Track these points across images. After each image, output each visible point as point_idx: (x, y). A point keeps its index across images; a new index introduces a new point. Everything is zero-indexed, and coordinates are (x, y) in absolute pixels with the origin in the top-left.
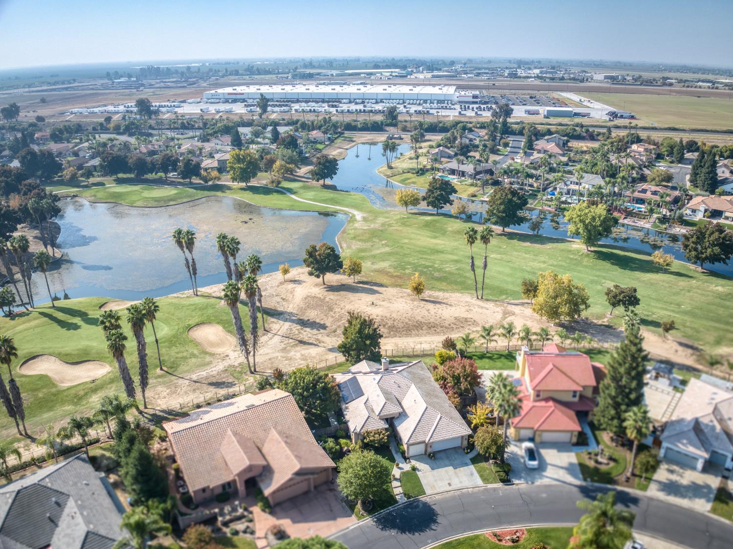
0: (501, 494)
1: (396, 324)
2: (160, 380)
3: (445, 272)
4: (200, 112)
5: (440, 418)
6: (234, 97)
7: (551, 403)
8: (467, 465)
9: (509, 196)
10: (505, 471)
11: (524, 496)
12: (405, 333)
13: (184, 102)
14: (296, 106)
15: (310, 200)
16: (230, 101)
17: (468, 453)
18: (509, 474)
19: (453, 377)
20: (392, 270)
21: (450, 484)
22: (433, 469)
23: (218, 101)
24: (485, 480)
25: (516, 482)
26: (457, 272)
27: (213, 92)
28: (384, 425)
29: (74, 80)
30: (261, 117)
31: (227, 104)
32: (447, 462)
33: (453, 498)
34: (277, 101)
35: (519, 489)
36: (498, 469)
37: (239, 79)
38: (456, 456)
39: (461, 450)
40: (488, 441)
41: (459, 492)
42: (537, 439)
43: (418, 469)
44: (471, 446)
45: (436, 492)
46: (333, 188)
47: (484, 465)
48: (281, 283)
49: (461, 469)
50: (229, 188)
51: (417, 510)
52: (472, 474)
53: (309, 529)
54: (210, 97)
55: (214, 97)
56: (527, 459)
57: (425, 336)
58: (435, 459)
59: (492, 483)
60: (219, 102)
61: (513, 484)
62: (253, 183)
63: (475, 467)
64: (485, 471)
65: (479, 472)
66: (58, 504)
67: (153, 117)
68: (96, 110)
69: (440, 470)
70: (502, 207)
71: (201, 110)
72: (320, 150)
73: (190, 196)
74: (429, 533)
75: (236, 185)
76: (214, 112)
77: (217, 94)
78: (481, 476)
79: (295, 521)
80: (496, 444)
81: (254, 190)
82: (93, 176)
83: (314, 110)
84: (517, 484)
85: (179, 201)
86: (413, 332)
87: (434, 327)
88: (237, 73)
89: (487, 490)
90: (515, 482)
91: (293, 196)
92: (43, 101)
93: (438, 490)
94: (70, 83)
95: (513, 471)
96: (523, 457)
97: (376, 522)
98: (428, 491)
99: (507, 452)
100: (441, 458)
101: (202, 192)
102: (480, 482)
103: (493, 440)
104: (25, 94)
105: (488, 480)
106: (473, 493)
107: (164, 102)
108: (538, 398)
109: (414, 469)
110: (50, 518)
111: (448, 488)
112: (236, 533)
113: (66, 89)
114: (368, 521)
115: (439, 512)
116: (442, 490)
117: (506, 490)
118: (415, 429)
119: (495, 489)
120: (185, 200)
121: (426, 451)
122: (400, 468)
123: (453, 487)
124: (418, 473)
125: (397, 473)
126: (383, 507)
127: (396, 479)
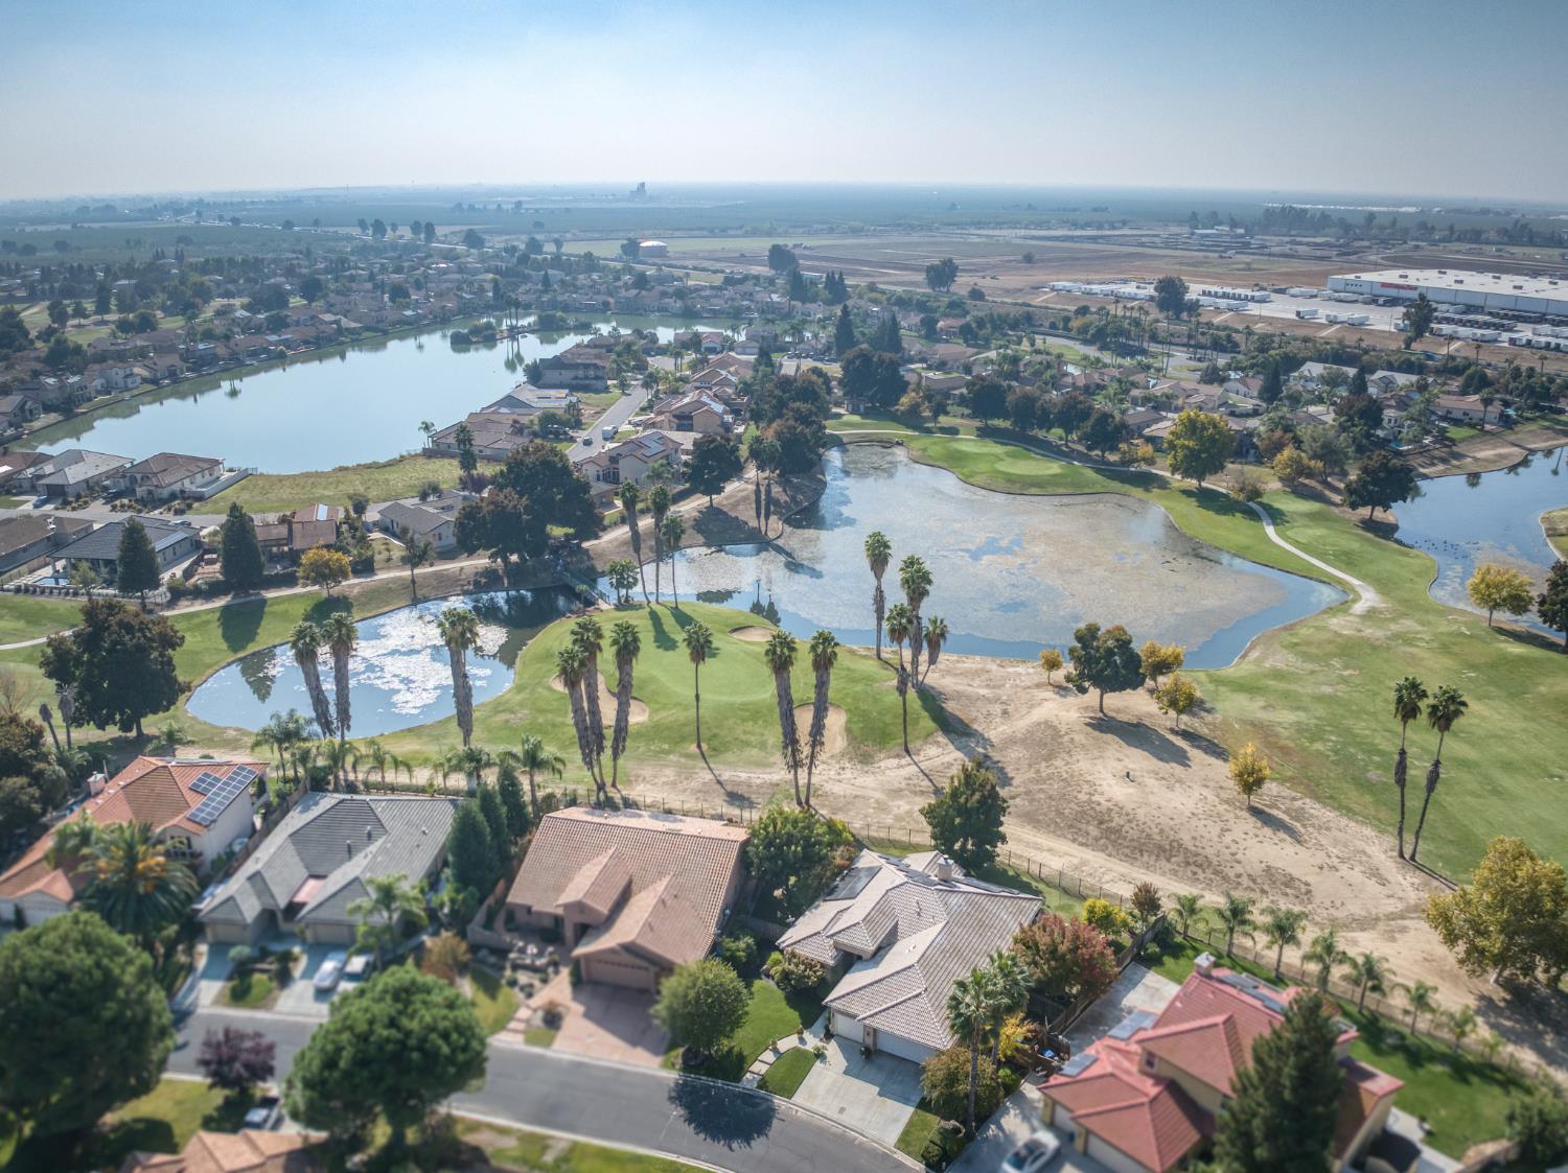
2: (683, 760)
4: (1294, 317)
5: (916, 996)
6: (1393, 292)
8: (906, 1101)
13: (1282, 291)
14: (1525, 332)
15: (1296, 544)
16: (1381, 301)
18: (955, 1163)
20: (1287, 733)
21: (842, 1111)
22: (846, 1072)
23: (1355, 297)
24: (905, 1142)
27: (1352, 276)
28: (828, 957)
29: (1124, 223)
30: (1408, 346)
31: (1373, 306)
32: (881, 1077)
33: (821, 1131)
34: (1490, 314)
37: (1469, 252)
38: (907, 1079)
41: (840, 1130)
43: (824, 1060)
45: (809, 1106)
46: (1386, 531)
48: (1038, 686)
49: (889, 1102)
50: (1162, 484)
51: (749, 1110)
52: (895, 1120)
53: (590, 1036)
54: (1341, 288)
55: (1349, 288)
57: (1163, 874)
58: (867, 1060)
59: (909, 1154)
60: (1356, 301)
62: (1218, 484)
63: (915, 1114)
64: (923, 1129)
65: (912, 1124)
66: (369, 835)
67: (1184, 316)
68: (1096, 288)
69: (855, 1081)
71: (1298, 313)
72: (1453, 441)
73: (1077, 486)
74: (720, 1147)
75: (1177, 480)
76: (1324, 321)
77: (1359, 283)
78: (905, 1133)
79: (587, 1015)
81: (1207, 499)
82: (946, 413)
83: (1558, 345)
85: (1050, 490)
86: (1146, 858)
87: (1200, 866)
88: (1476, 236)
89: (887, 1159)
91: (1270, 530)
92: (1028, 259)
93: (815, 1106)
94: (1114, 228)
97: (677, 1084)
98: (800, 1097)
99: (1000, 1127)
100: (880, 1066)
101: (1106, 482)
102: (892, 1139)
104: (1015, 241)
105: (908, 1146)
106: (858, 1147)
107: (1243, 287)
108: (1149, 1069)
109: (819, 1055)
110: (349, 846)
111: (836, 1116)
112: (513, 983)
113: (1094, 239)
114: (672, 1076)
115: (770, 1134)
116: (822, 1110)
118: (860, 989)
119: (901, 1166)
120: (1062, 491)
121: (864, 1039)
122: (802, 1040)
123: (845, 1119)
124: (818, 1063)
125: (787, 1044)
126: (710, 1073)
127: (775, 1051)
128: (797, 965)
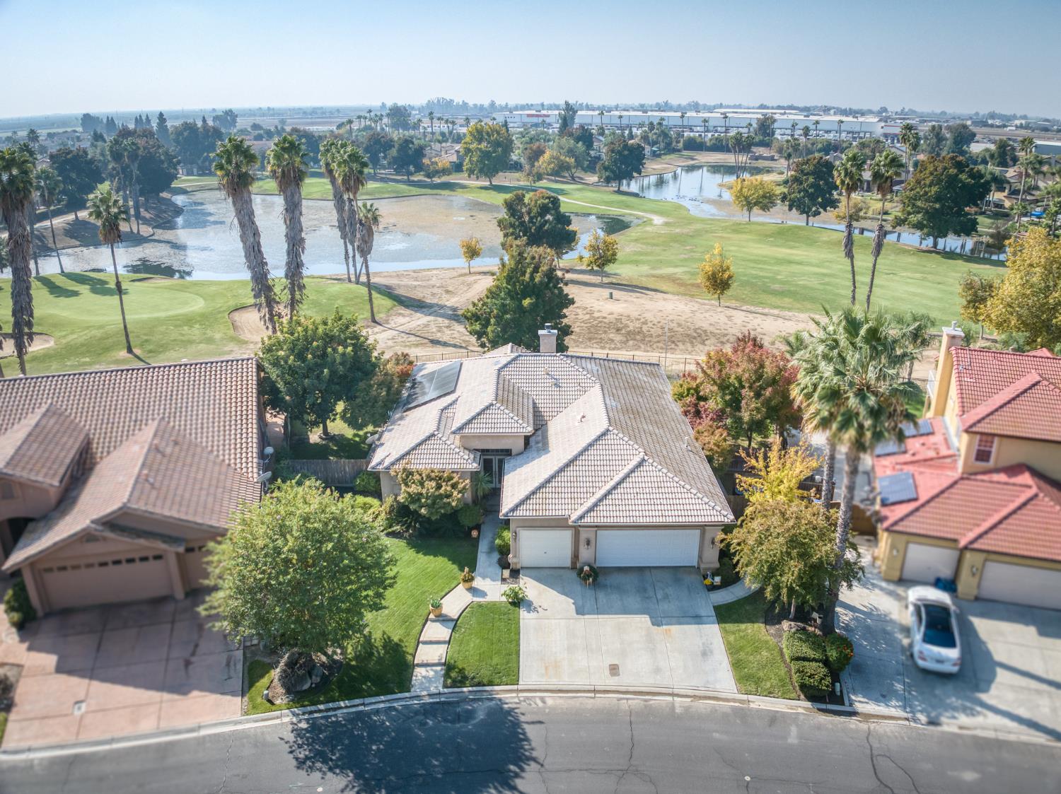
0: (793, 739)
1: (645, 328)
3: (797, 285)
5: (640, 464)
6: (535, 120)
7: (1026, 478)
8: (697, 619)
9: (953, 171)
10: (826, 663)
11: (882, 763)
12: (660, 345)
16: (529, 125)
17: (712, 588)
18: (844, 675)
19: (723, 387)
20: (686, 277)
21: (614, 670)
22: (580, 611)
24: (747, 678)
25: (863, 705)
26: (821, 287)
28: (466, 463)
32: (633, 600)
33: (608, 717)
35: (869, 733)
36: (806, 650)
38: (670, 591)
39: (694, 579)
40: (777, 545)
41: (636, 702)
42: (966, 584)
43: (529, 606)
44: (726, 568)
45: (554, 682)
46: (633, 195)
47: (757, 630)
48: (462, 276)
49: (675, 629)
51: (460, 728)
52: (705, 653)
56: (918, 637)
58: (596, 585)
59: (770, 693)
61: (854, 714)
63: (725, 633)
64: (757, 650)
65: (732, 650)
69: (602, 618)
70: (934, 189)
73: (397, 192)
75: (476, 184)
78: (737, 665)
79: (65, 667)
80: (804, 556)
81: (501, 189)
84: (868, 717)
85: (378, 196)
89: (742, 714)
90: (859, 707)
93: (565, 681)
95: (859, 669)
96: (907, 631)
98: (530, 674)
100: (619, 589)
101: (418, 189)
102: (724, 681)
103: (793, 542)
105: (758, 681)
106: (688, 713)
108: (982, 465)
109: (518, 601)
111: (612, 682)
115: (537, 754)
116: (580, 681)
117: (819, 727)
118: (548, 481)
119: (774, 719)
120: (387, 196)
121: (576, 556)
122: (473, 590)
123: (625, 680)
124: (523, 613)
125: (456, 602)
126: (351, 690)
127: (442, 619)
128: (422, 484)
